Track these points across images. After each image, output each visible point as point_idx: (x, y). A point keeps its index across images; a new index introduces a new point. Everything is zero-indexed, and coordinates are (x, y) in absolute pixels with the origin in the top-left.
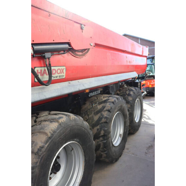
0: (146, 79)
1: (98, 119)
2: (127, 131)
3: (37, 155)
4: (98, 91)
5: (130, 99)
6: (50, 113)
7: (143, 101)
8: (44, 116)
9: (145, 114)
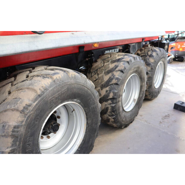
0: (177, 41)
1: (108, 80)
2: (142, 97)
3: (23, 114)
4: (116, 50)
5: (151, 60)
6: (47, 68)
7: (167, 65)
8: (39, 71)
9: (169, 81)
